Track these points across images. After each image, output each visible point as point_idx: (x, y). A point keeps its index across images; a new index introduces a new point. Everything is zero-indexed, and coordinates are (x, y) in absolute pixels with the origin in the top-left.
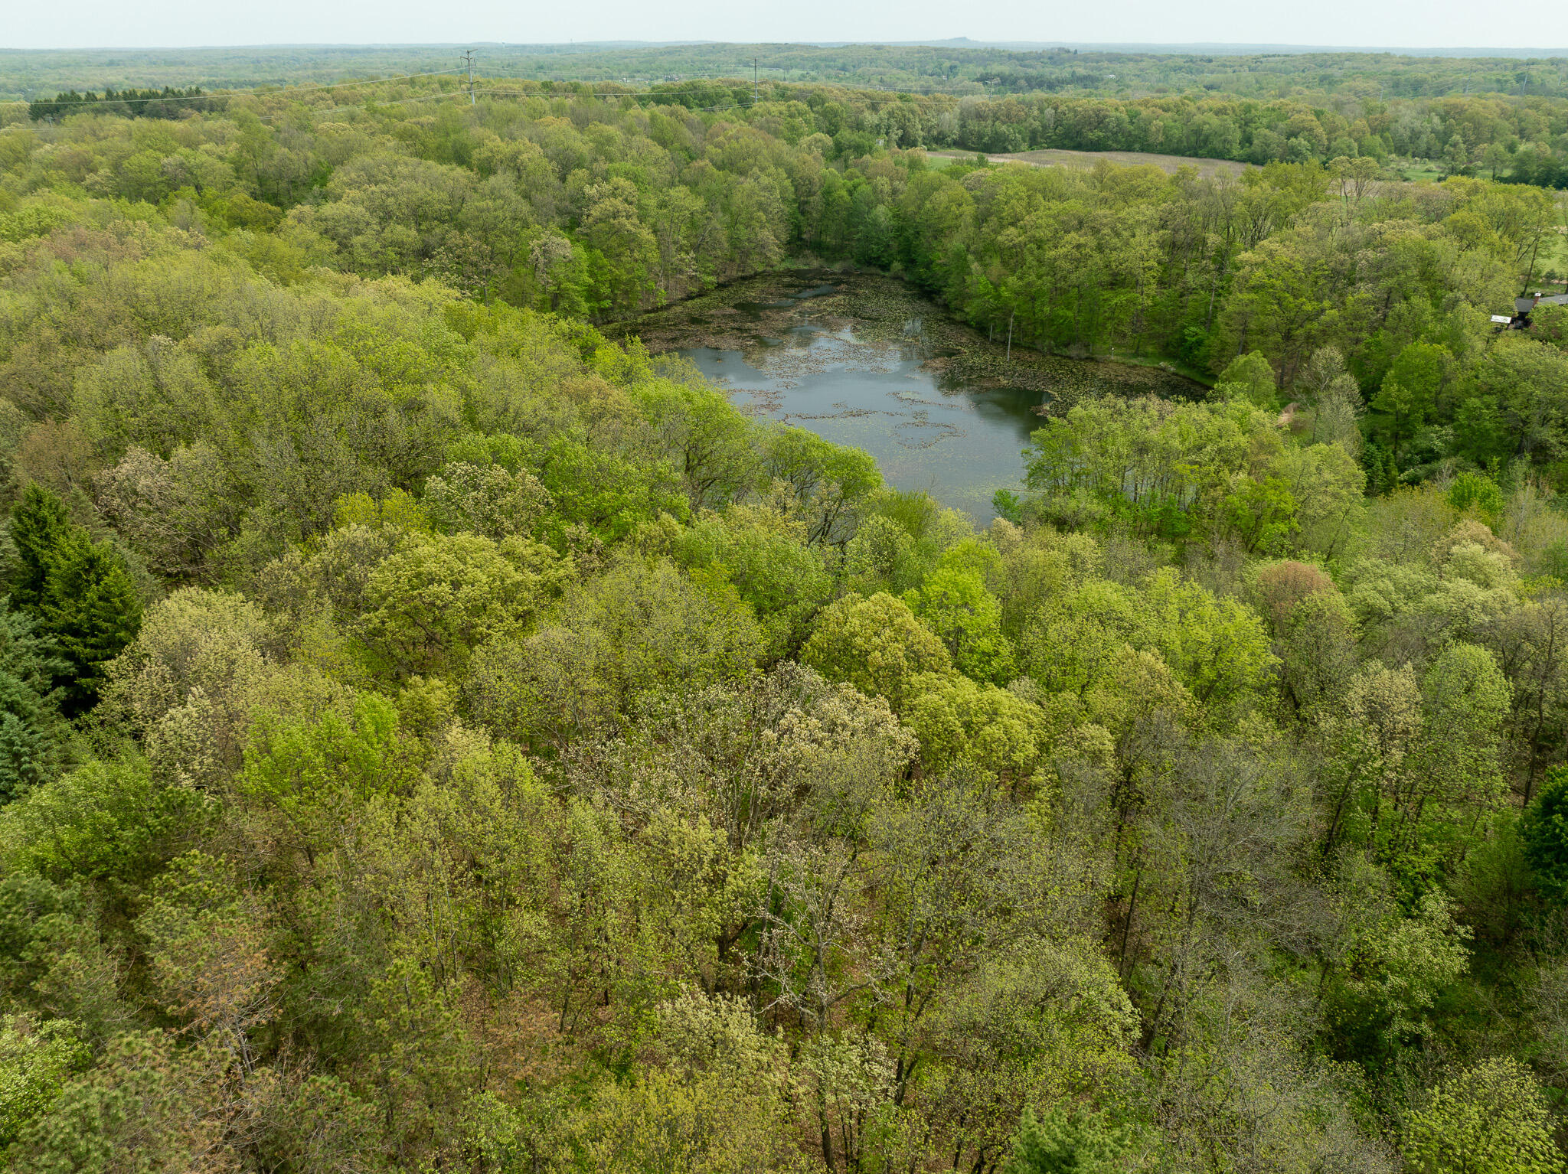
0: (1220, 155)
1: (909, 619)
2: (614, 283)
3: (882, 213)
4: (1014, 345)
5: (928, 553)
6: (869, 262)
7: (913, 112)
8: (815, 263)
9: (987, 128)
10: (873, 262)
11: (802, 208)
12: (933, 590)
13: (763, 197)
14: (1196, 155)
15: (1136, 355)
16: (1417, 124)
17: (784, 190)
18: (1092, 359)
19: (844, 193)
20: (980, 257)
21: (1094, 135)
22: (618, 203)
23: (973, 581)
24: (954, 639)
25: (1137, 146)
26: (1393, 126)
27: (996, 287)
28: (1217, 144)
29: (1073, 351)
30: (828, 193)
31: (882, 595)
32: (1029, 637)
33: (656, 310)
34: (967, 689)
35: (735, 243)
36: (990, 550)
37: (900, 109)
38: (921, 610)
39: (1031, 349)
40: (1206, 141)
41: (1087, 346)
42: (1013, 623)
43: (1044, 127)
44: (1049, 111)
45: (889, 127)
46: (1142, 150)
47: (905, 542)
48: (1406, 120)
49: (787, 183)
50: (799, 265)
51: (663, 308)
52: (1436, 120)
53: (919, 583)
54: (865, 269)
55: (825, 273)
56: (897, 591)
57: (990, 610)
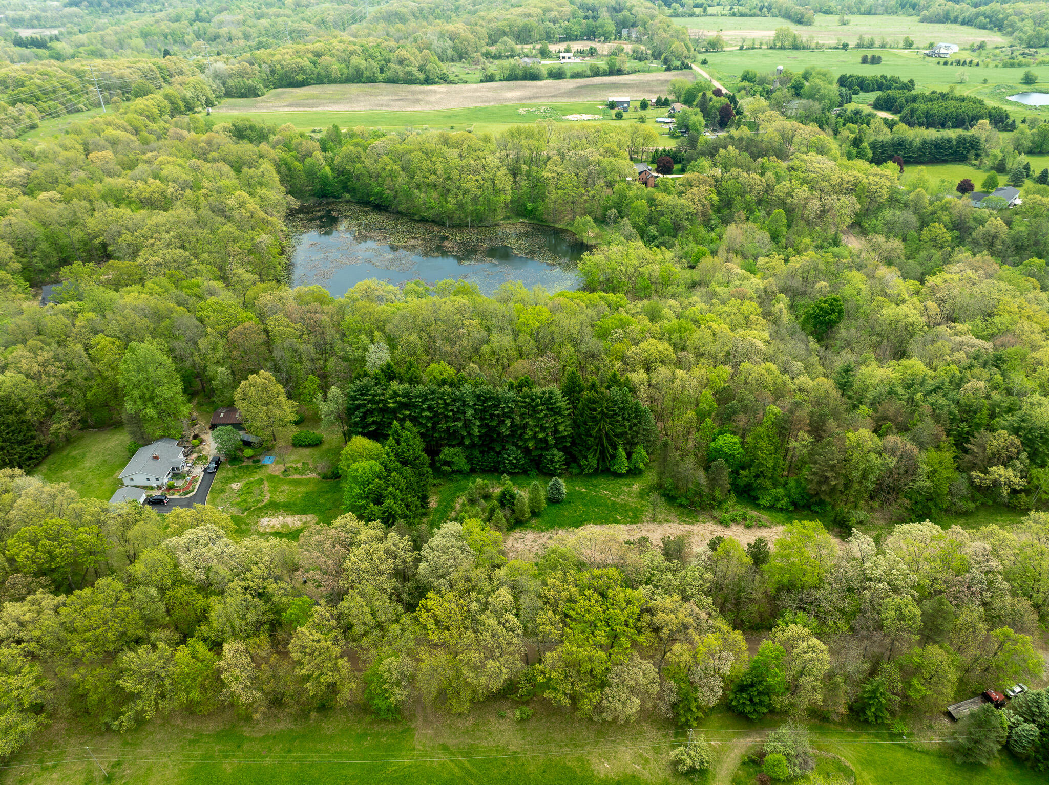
0: (372, 80)
14: (360, 82)
21: (300, 78)
45: (197, 96)
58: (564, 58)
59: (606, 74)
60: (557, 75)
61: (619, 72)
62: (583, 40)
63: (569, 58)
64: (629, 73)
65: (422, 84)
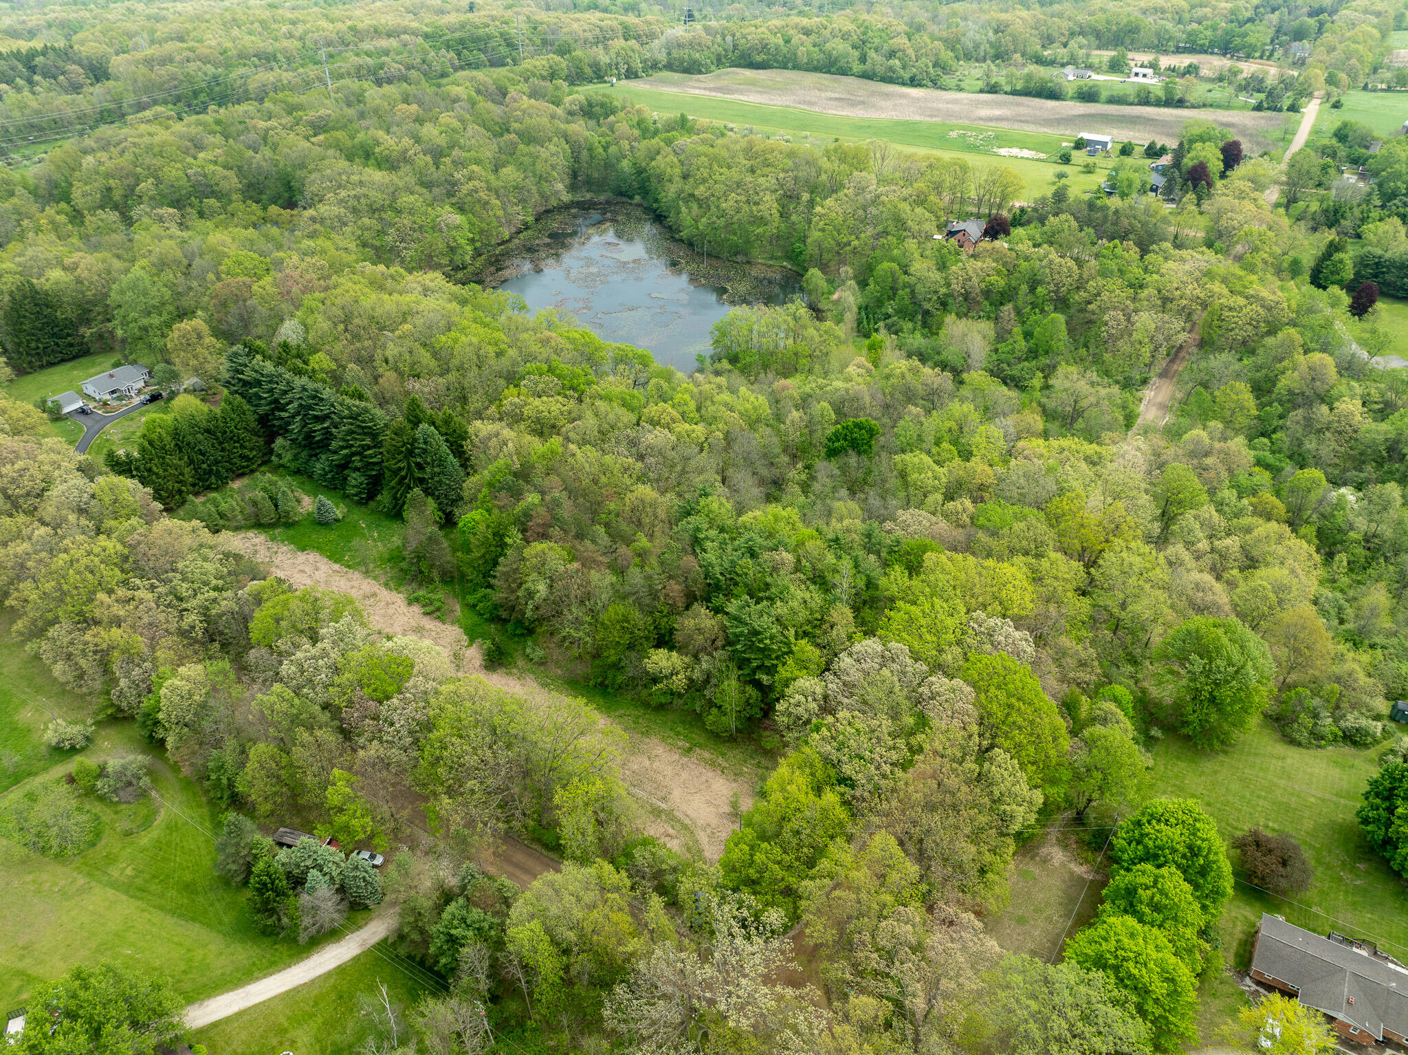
0: (844, 72)
1: (670, 409)
2: (481, 232)
3: (625, 165)
4: (709, 255)
5: (674, 390)
6: (621, 194)
7: (633, 51)
8: (588, 196)
9: (684, 54)
10: (623, 194)
11: (577, 159)
12: (676, 401)
13: (554, 160)
14: (829, 72)
15: (772, 258)
16: (978, 37)
17: (564, 151)
18: (748, 262)
19: (601, 150)
20: (686, 201)
21: (759, 58)
22: (476, 183)
23: (687, 397)
24: (683, 415)
25: (790, 65)
26: (963, 39)
27: (696, 221)
28: (842, 63)
29: (739, 258)
30: (590, 150)
31: (661, 404)
32: (703, 412)
33: (503, 243)
34: (687, 426)
35: (542, 195)
36: (691, 386)
37: (623, 49)
38: (673, 406)
39: (717, 257)
40: (836, 60)
41: (746, 255)
42: (699, 409)
43: (725, 50)
44: (729, 38)
46: (794, 68)
47: (665, 385)
48: (970, 34)
49: (567, 147)
50: (578, 198)
51: (508, 241)
52: (991, 34)
53: (672, 399)
54: (619, 199)
55: (595, 204)
56: (665, 402)
57: (692, 405)
58: (1137, 74)
59: (1158, 103)
60: (1088, 96)
61: (1180, 103)
62: (1212, 53)
63: (1144, 76)
64: (1193, 107)
65: (904, 84)
